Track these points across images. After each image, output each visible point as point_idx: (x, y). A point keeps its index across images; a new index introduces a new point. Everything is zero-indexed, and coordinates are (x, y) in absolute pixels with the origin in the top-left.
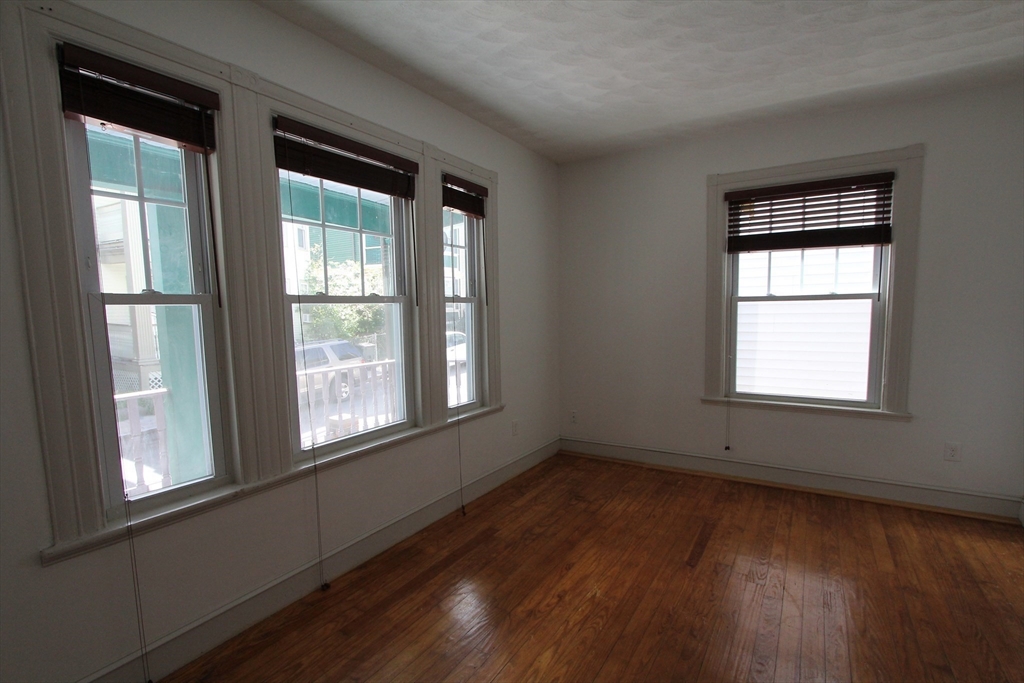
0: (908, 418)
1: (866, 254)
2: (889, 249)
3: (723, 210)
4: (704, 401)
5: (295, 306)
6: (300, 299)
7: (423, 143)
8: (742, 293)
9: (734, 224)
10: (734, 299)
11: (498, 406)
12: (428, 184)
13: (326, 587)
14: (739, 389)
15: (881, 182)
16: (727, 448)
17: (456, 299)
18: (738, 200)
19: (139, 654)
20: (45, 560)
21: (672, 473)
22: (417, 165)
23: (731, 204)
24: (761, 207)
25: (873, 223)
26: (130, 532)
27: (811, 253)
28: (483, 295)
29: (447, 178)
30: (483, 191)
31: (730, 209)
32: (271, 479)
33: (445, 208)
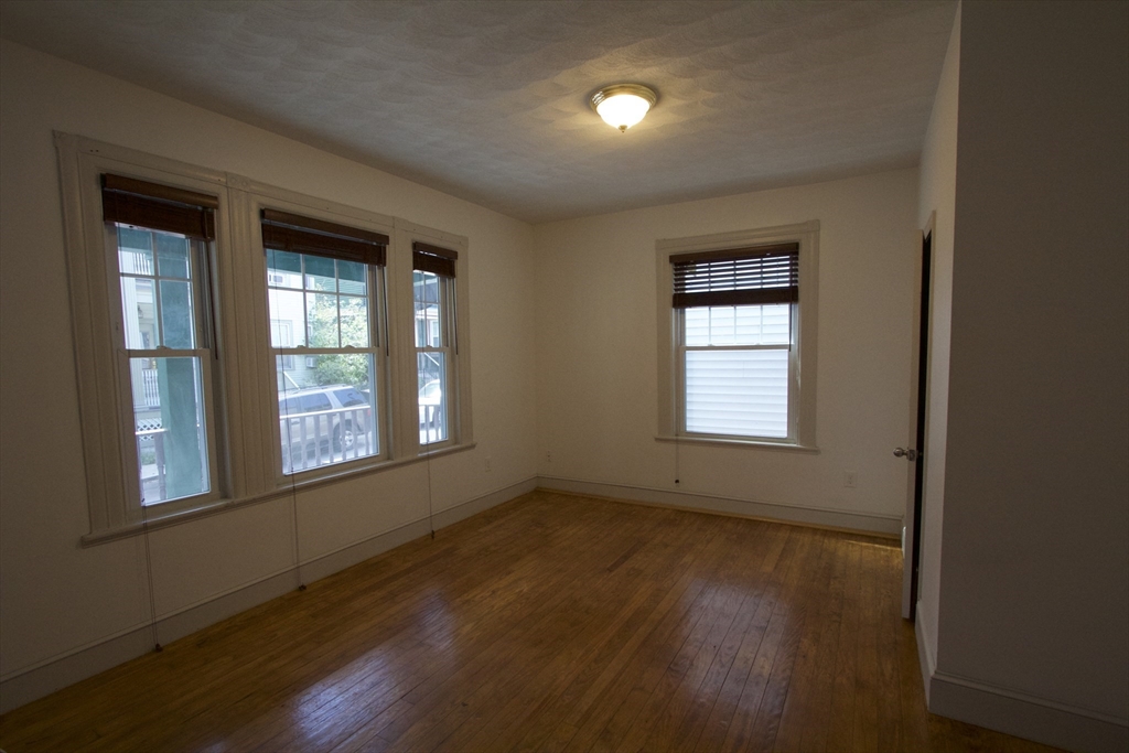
0: (816, 452)
1: (783, 310)
2: (796, 307)
3: (670, 269)
4: (657, 439)
5: (278, 357)
6: (282, 351)
7: (393, 218)
8: (689, 342)
9: (680, 282)
10: (681, 349)
11: (469, 444)
12: (400, 253)
13: (302, 588)
14: (688, 429)
15: (791, 250)
16: (677, 481)
17: (429, 349)
18: (682, 263)
19: (150, 622)
20: (85, 543)
21: (631, 505)
22: (387, 237)
23: (676, 264)
24: (701, 268)
25: (788, 285)
26: (146, 529)
27: (742, 309)
28: (454, 343)
29: (416, 246)
30: (455, 255)
31: (676, 270)
32: (256, 495)
33: (416, 271)
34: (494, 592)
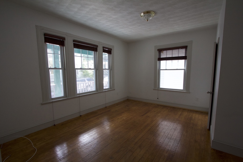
0: (189, 93)
1: (183, 61)
2: (186, 60)
3: (158, 52)
4: (154, 89)
5: (76, 70)
6: (77, 69)
7: (99, 42)
8: (161, 68)
9: (160, 55)
10: (160, 70)
11: (114, 89)
12: (100, 49)
13: (81, 116)
14: (160, 87)
15: (185, 47)
16: (158, 98)
17: (106, 69)
18: (160, 51)
19: (53, 120)
20: (42, 104)
21: (147, 103)
22: (98, 46)
23: (159, 51)
24: (165, 52)
25: (184, 55)
26: (52, 102)
27: (173, 61)
28: (111, 68)
29: (103, 47)
30: (111, 49)
31: (159, 52)
32: (72, 97)
33: (103, 53)
34: (118, 119)
